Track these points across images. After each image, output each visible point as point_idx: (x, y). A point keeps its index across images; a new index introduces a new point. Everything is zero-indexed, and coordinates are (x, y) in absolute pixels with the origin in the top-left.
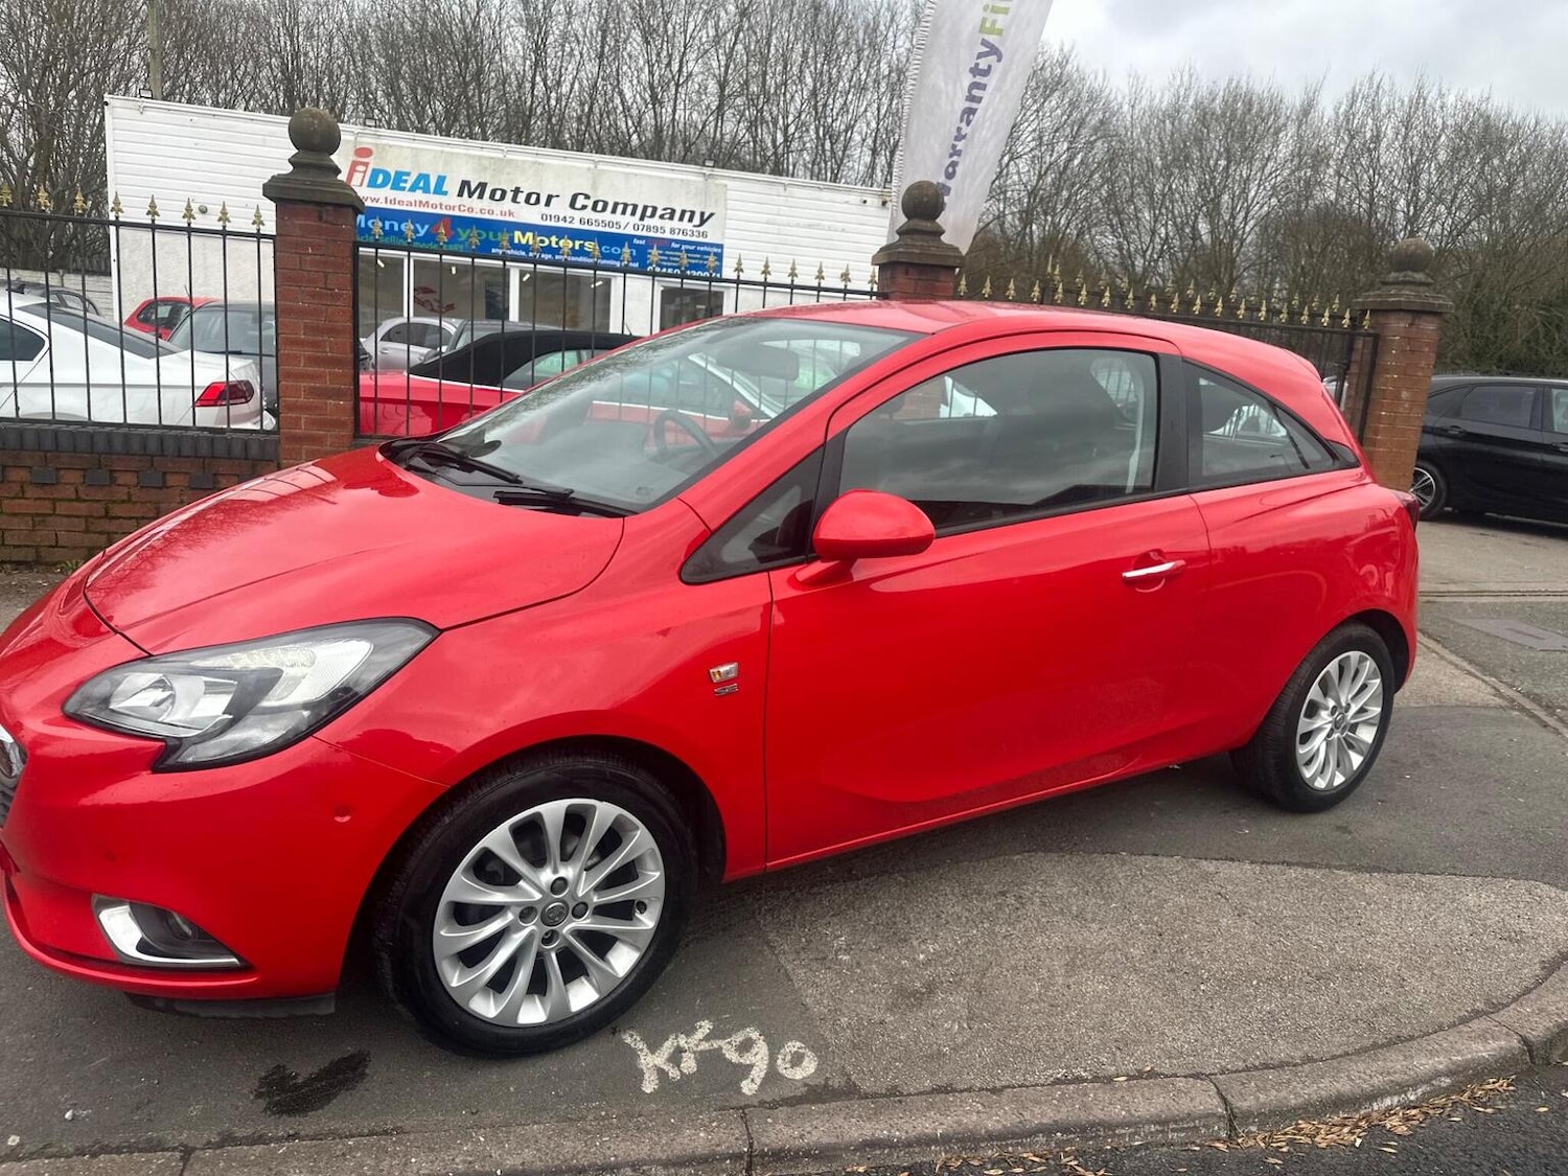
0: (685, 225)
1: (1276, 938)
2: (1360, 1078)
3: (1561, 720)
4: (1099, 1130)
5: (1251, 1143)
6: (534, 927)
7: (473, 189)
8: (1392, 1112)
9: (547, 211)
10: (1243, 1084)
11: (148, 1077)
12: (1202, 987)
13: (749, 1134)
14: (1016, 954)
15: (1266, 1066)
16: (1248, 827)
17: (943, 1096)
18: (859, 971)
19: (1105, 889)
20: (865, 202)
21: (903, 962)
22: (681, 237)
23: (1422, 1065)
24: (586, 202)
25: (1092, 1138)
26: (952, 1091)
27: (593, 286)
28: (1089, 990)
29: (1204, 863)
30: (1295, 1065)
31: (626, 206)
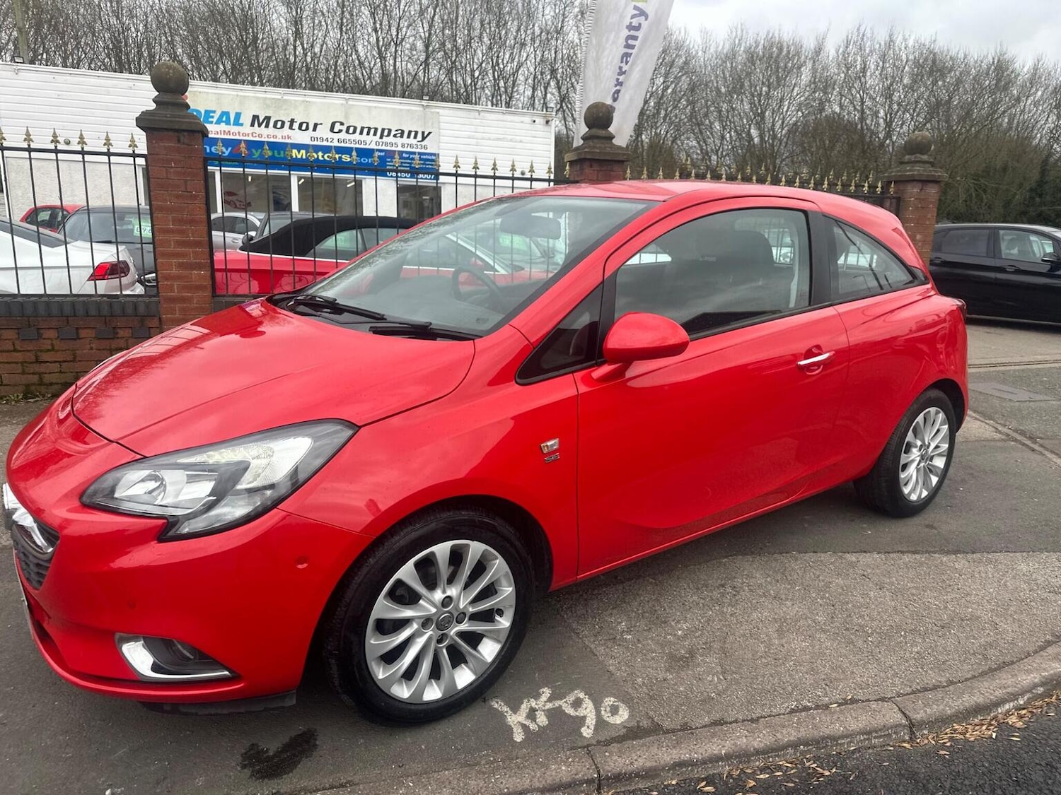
0: (412, 141)
1: (907, 602)
2: (987, 692)
3: (1041, 446)
4: (827, 742)
5: (926, 741)
6: (431, 632)
7: (261, 121)
8: (1010, 713)
9: (315, 134)
10: (914, 702)
11: (159, 760)
12: (870, 639)
13: (595, 765)
14: (742, 626)
15: (926, 689)
16: (870, 529)
17: (720, 727)
18: (640, 645)
19: (789, 578)
20: (534, 121)
21: (668, 637)
22: (409, 149)
23: (1025, 680)
24: (341, 127)
25: (823, 748)
26: (726, 723)
27: (348, 186)
28: (797, 646)
29: (848, 556)
30: (944, 687)
31: (369, 129)
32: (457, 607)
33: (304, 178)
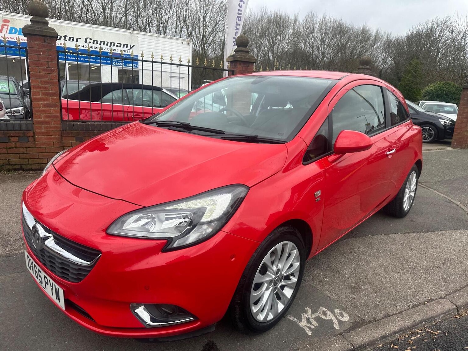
0: (125, 49)
1: (425, 254)
4: (431, 319)
5: (464, 314)
6: (272, 287)
9: (77, 43)
10: (454, 298)
12: (421, 272)
13: (349, 342)
14: (369, 270)
15: (454, 292)
16: (391, 224)
17: (389, 318)
18: (334, 283)
19: (375, 247)
20: (182, 43)
21: (344, 278)
22: (124, 53)
24: (90, 41)
25: (430, 322)
26: (390, 316)
27: (92, 69)
28: (397, 278)
29: (390, 235)
30: (459, 290)
31: (104, 42)
32: (281, 274)
33: (71, 64)
